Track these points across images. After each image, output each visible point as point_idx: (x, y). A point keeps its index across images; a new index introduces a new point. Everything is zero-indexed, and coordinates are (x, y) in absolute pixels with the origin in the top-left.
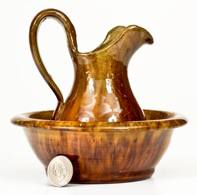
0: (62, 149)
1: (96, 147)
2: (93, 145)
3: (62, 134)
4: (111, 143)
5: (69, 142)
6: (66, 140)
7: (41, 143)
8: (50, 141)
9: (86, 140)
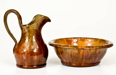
0: (78, 55)
1: (91, 55)
2: (90, 54)
3: (78, 50)
4: (96, 53)
5: (81, 53)
6: (80, 52)
7: (68, 54)
8: (73, 53)
9: (88, 52)
